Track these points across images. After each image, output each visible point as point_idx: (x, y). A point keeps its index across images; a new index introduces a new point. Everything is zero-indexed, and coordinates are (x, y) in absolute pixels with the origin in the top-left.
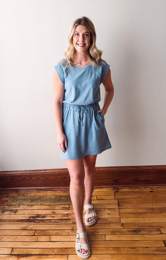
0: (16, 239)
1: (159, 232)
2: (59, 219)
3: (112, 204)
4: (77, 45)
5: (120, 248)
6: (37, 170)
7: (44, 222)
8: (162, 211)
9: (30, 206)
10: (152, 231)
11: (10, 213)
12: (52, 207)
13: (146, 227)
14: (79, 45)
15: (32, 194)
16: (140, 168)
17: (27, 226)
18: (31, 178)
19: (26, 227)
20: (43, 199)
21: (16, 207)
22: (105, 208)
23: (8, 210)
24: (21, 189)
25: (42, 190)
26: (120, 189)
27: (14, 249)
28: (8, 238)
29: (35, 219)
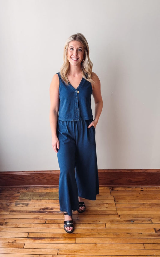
0: (30, 226)
1: (150, 222)
3: (109, 200)
4: (71, 59)
5: (119, 233)
6: (44, 171)
7: (52, 213)
8: (152, 206)
9: (39, 201)
10: (144, 221)
11: (23, 205)
13: (139, 218)
14: (73, 59)
16: (133, 171)
17: (39, 216)
18: (39, 177)
19: (37, 217)
20: (50, 194)
21: (27, 201)
22: (104, 202)
23: (20, 203)
24: (30, 187)
25: (48, 187)
26: (114, 188)
27: (29, 233)
28: (23, 225)
29: (45, 210)
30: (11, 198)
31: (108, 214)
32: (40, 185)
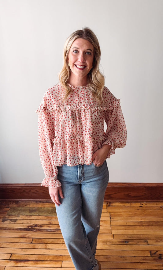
0: (14, 246)
1: (146, 243)
2: (55, 229)
3: (104, 217)
5: (110, 256)
6: (36, 184)
7: (41, 231)
8: (150, 224)
9: (28, 217)
10: (140, 242)
11: (10, 222)
12: (49, 218)
13: (134, 238)
15: (31, 206)
16: (131, 185)
17: (26, 235)
18: (30, 191)
19: (24, 235)
20: (41, 210)
21: (15, 217)
23: (8, 219)
24: (21, 201)
25: (40, 202)
26: (112, 203)
27: (12, 255)
29: (33, 228)
32: (32, 199)
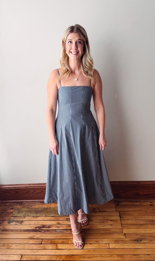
0: (24, 247)
2: (64, 229)
3: (114, 216)
4: (70, 53)
5: (123, 255)
7: (50, 232)
9: (35, 218)
10: (152, 240)
11: (16, 223)
12: (56, 218)
13: (146, 236)
14: (72, 53)
16: (141, 183)
17: (34, 236)
18: (35, 191)
19: (31, 237)
20: (47, 210)
21: (21, 218)
22: (108, 219)
23: (13, 221)
24: (25, 202)
26: (120, 202)
27: (23, 256)
28: (16, 246)
29: (41, 229)
30: (3, 215)
31: (113, 232)
32: (36, 199)
